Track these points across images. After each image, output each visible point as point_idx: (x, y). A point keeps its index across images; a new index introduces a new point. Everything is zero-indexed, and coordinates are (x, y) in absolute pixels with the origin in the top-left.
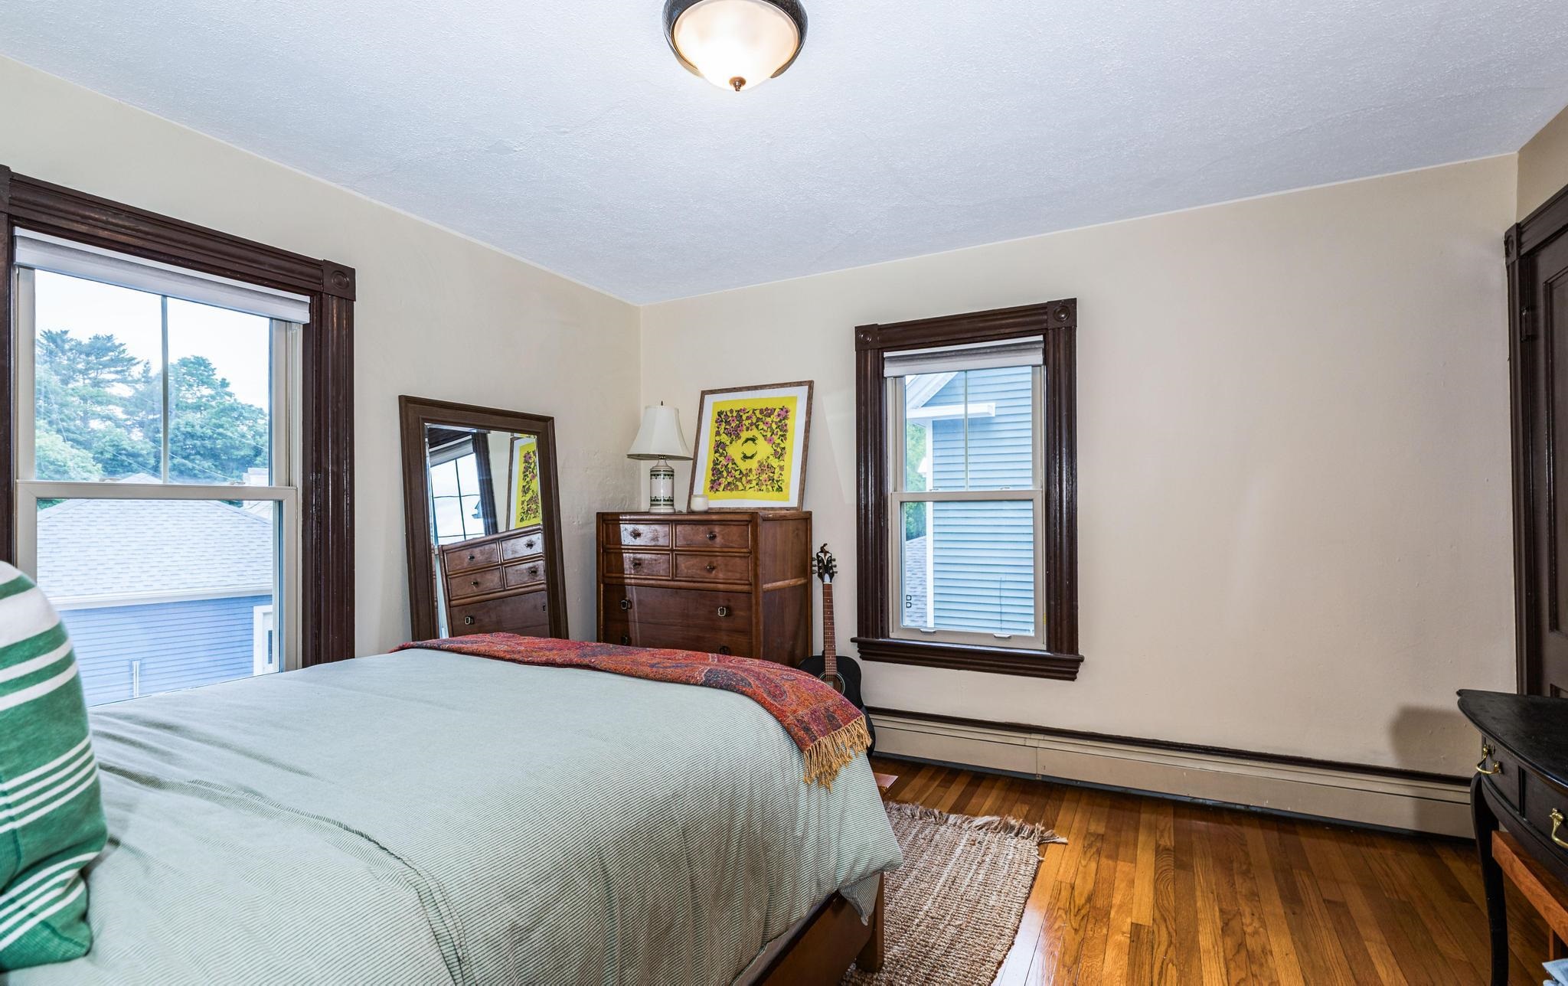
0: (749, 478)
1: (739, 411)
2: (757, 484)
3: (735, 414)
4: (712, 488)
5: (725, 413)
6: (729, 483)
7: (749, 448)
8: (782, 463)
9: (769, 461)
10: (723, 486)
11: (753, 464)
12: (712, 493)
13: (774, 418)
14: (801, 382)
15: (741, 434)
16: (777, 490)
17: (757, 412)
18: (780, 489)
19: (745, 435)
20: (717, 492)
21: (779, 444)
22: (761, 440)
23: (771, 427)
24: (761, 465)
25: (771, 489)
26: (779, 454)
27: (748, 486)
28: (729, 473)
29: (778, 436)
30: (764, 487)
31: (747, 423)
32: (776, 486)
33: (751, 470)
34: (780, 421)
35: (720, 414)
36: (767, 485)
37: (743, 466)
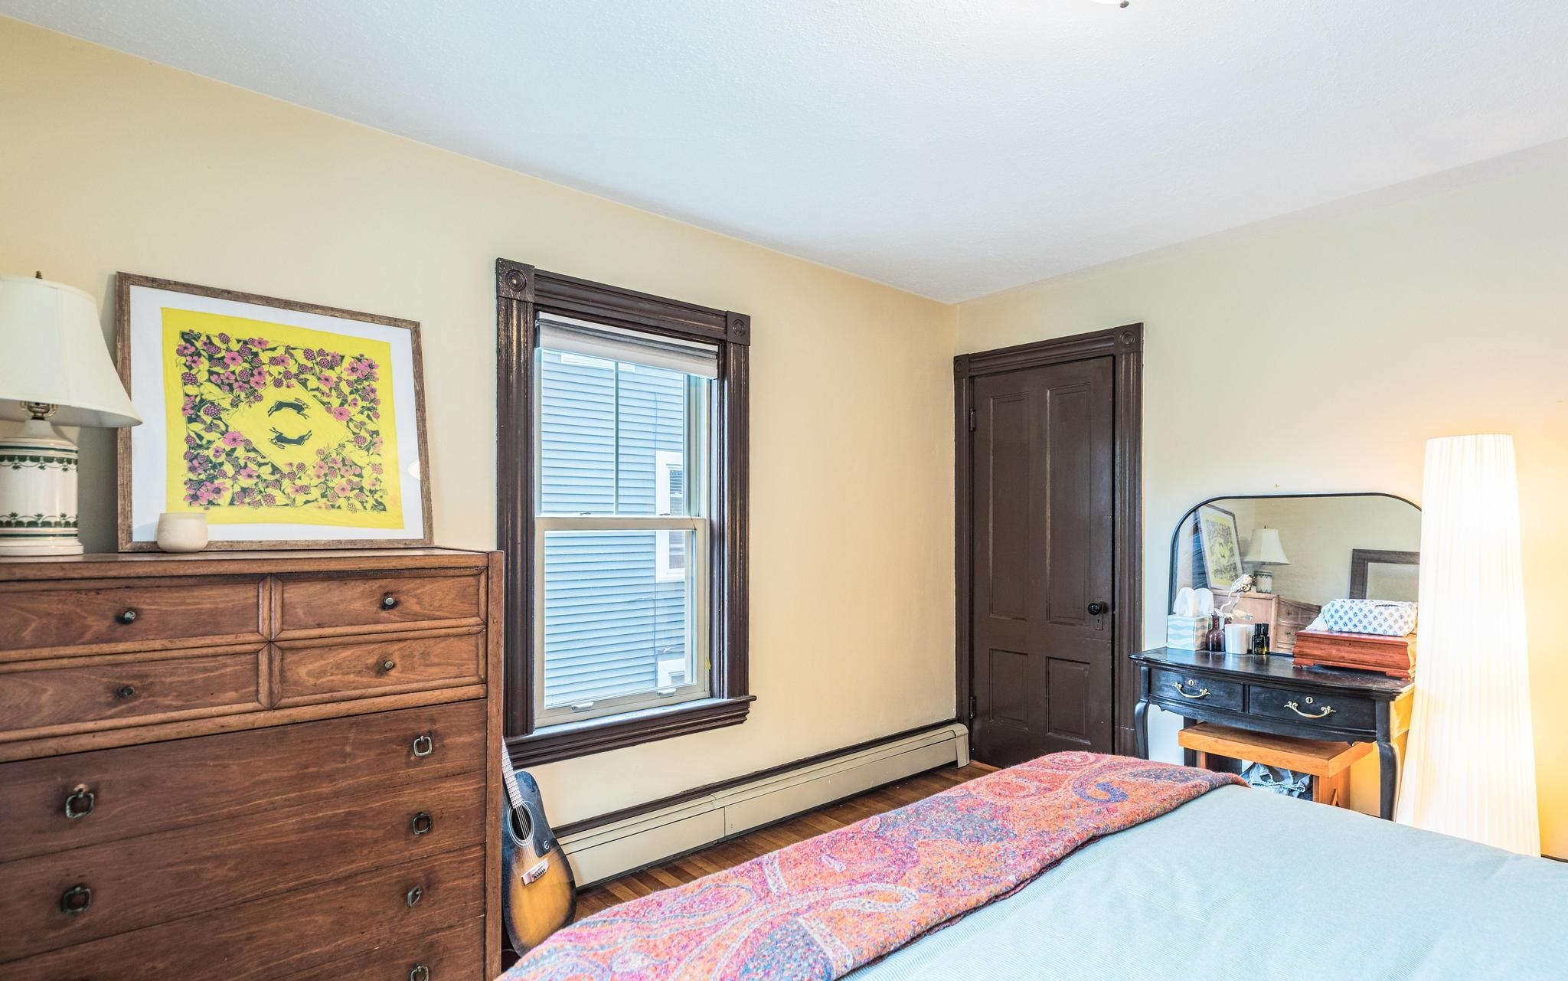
0: (298, 483)
1: (245, 343)
2: (323, 496)
3: (235, 346)
4: (194, 498)
5: (204, 338)
6: (244, 490)
7: (289, 423)
8: (376, 459)
9: (345, 453)
10: (227, 496)
11: (306, 454)
12: (197, 509)
13: (342, 371)
14: (396, 320)
15: (261, 391)
16: (374, 507)
17: (299, 355)
18: (380, 506)
19: (271, 394)
20: (212, 508)
21: (363, 424)
22: (314, 408)
23: (337, 388)
24: (324, 456)
25: (359, 505)
26: (369, 441)
27: (301, 498)
28: (240, 469)
29: (359, 409)
30: (342, 502)
31: (275, 370)
32: (371, 501)
33: (301, 467)
34: (359, 381)
35: (188, 337)
36: (348, 498)
37: (283, 457)
